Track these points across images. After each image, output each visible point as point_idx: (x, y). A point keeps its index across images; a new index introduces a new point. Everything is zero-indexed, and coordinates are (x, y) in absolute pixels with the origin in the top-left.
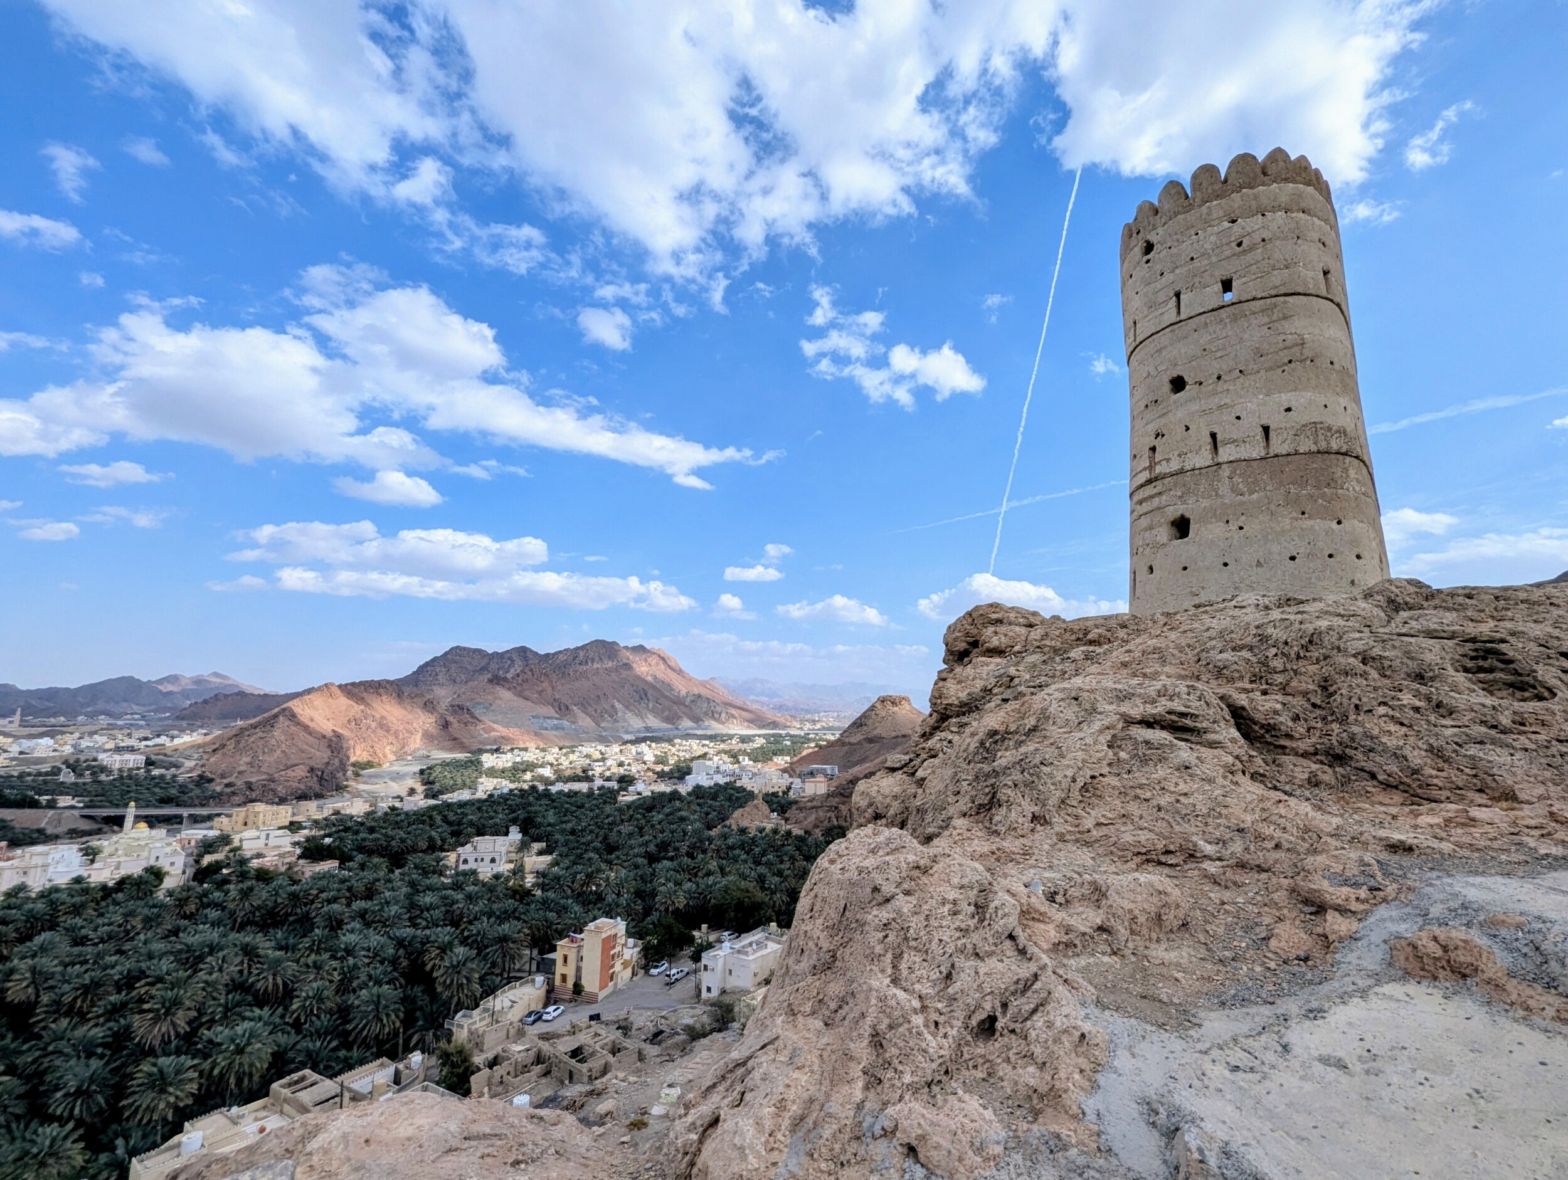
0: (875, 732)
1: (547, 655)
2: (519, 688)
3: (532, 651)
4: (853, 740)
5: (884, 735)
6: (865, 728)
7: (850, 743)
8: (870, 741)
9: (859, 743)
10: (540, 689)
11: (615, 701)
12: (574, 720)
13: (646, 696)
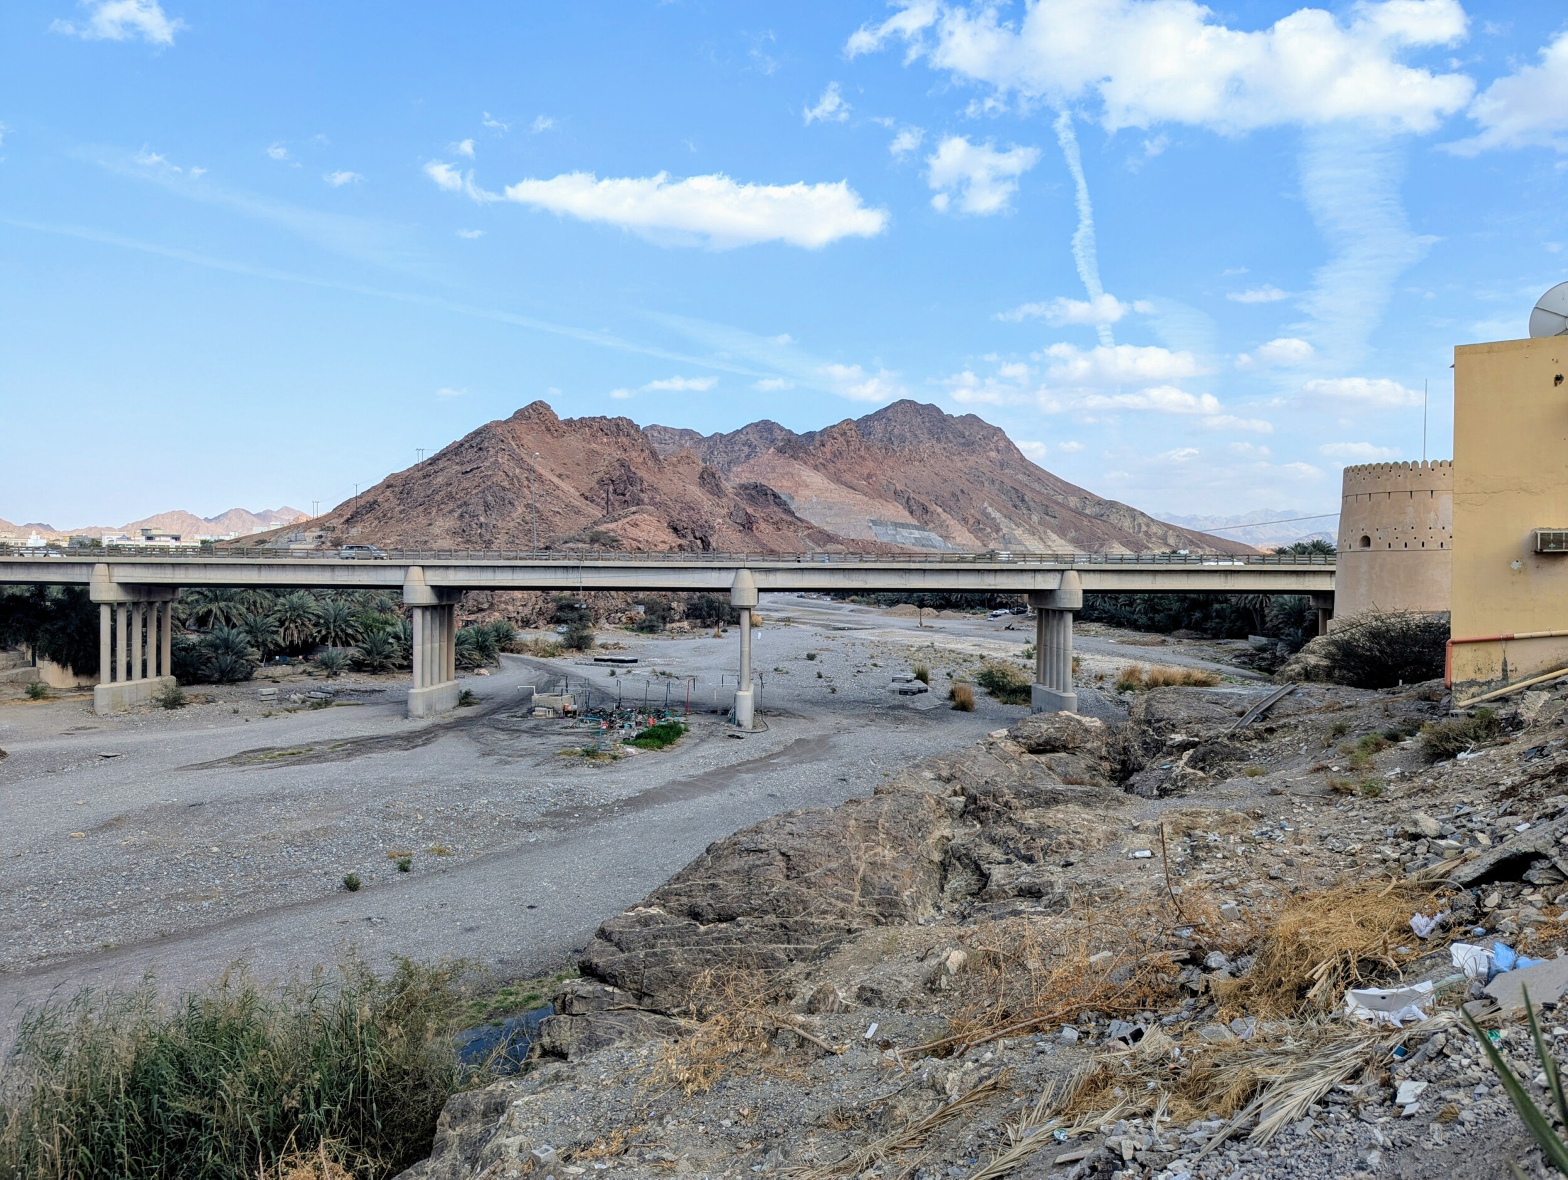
2: (831, 468)
10: (865, 472)
11: (986, 504)
12: (944, 533)
13: (1023, 500)
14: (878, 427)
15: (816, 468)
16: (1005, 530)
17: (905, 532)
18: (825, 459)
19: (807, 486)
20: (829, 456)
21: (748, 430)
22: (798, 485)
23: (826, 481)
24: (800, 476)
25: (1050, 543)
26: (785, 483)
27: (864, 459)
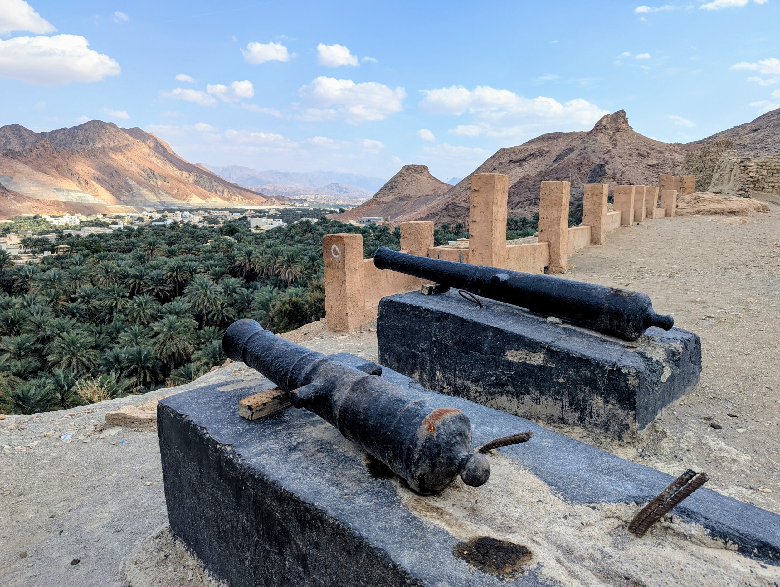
0: (405, 193)
1: (43, 134)
2: (35, 163)
3: (26, 130)
4: (387, 199)
5: (412, 195)
6: (396, 190)
7: (383, 202)
8: (401, 199)
9: (392, 201)
10: (56, 164)
11: (127, 178)
12: (96, 194)
13: (153, 175)
14: (81, 133)
15: (26, 163)
16: (135, 190)
17: (73, 194)
18: (33, 159)
19: (20, 172)
20: (34, 157)
21: (5, 129)
22: (15, 172)
23: (31, 170)
24: (16, 167)
25: (160, 196)
26: (8, 171)
27: (55, 158)
